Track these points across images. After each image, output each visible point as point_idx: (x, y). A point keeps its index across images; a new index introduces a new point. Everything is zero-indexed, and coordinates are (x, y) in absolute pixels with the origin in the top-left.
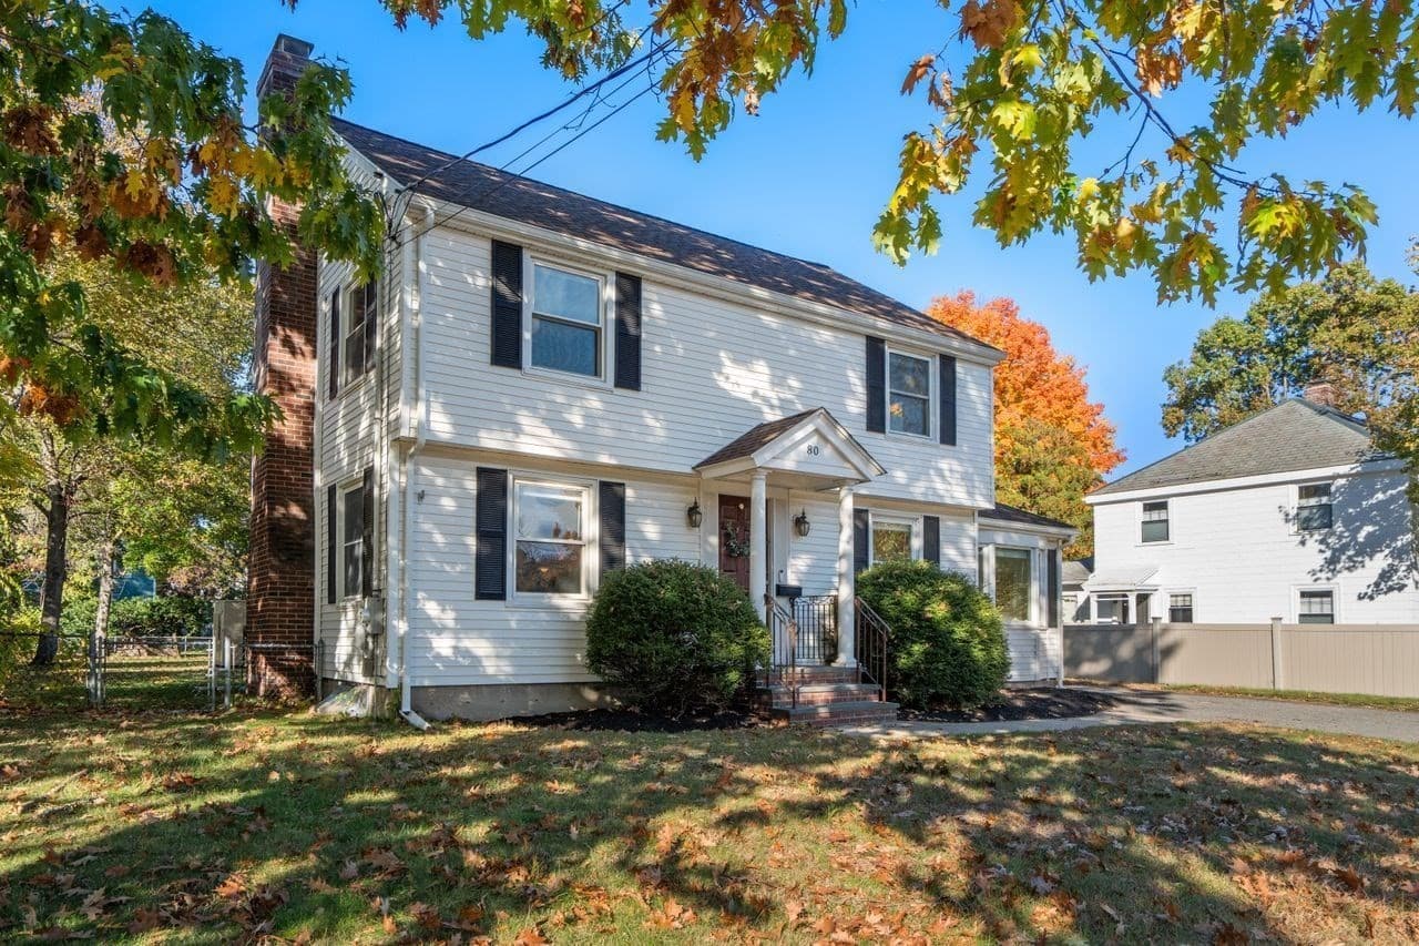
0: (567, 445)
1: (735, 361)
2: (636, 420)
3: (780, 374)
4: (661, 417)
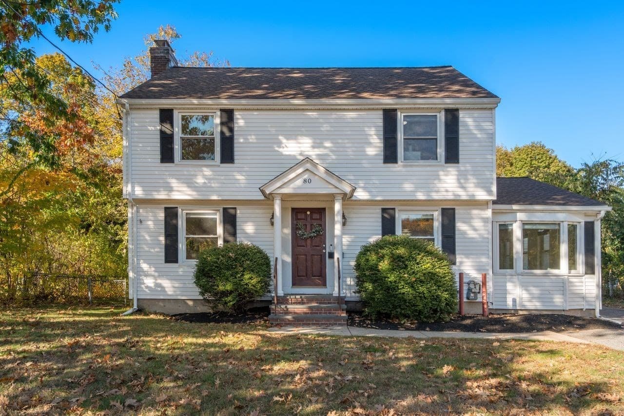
0: (194, 193)
1: (288, 139)
2: (231, 177)
3: (318, 141)
4: (244, 174)
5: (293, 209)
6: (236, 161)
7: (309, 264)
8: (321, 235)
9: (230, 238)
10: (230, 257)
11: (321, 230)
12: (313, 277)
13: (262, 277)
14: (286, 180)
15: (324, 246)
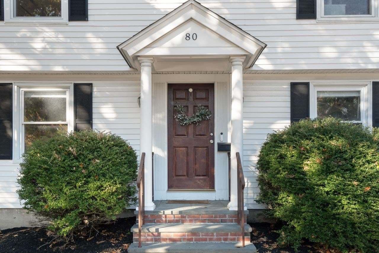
2: (83, 40)
4: (102, 35)
5: (170, 86)
6: (90, 18)
7: (191, 158)
8: (208, 120)
9: (83, 126)
10: (69, 154)
11: (208, 113)
12: (196, 177)
13: (119, 186)
14: (157, 35)
15: (212, 134)
